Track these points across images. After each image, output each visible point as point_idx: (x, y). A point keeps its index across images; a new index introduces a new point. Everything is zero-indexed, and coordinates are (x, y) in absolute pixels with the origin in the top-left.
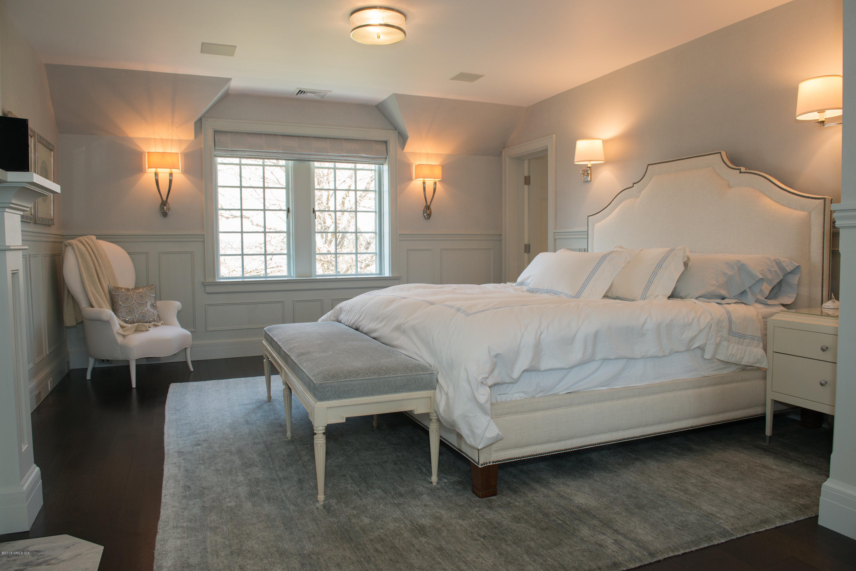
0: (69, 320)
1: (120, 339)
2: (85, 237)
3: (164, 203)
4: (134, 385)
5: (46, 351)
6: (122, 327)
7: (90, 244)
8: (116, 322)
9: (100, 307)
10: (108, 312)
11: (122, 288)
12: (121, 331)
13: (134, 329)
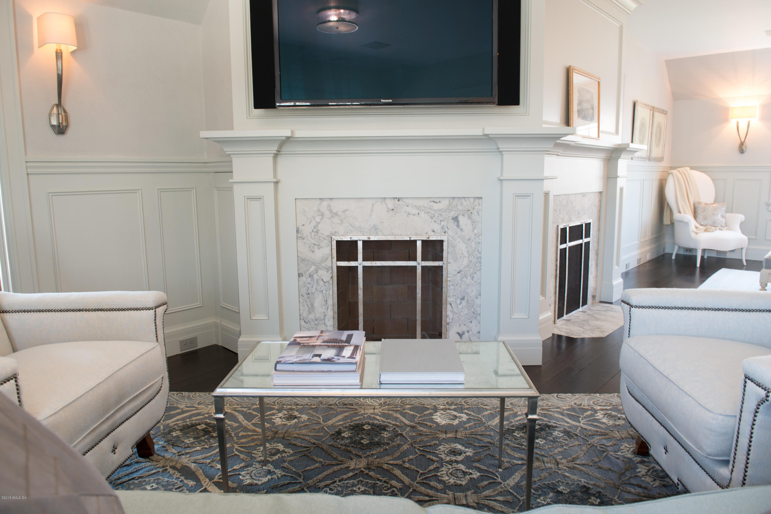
0: (666, 221)
1: (693, 235)
2: (682, 169)
3: (742, 144)
4: (698, 265)
5: (649, 236)
6: (696, 228)
7: (685, 173)
8: (693, 223)
9: (685, 213)
10: (689, 217)
11: (702, 203)
12: (695, 230)
13: (704, 230)
